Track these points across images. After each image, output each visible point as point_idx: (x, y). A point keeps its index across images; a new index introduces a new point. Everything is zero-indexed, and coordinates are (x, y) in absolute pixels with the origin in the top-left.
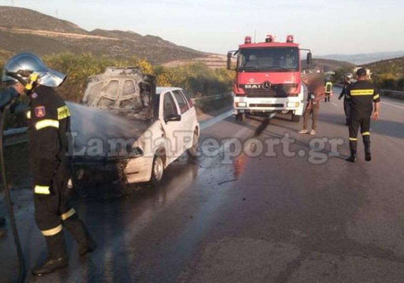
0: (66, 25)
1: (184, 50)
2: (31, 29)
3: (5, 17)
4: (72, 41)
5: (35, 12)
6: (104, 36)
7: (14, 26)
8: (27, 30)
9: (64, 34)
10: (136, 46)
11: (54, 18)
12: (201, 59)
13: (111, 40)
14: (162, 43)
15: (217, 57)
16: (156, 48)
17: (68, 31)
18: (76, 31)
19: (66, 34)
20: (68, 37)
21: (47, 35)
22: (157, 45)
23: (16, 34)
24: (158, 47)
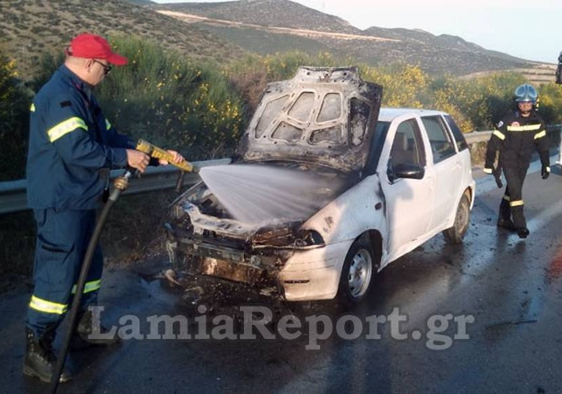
0: (333, 22)
1: (495, 56)
2: (290, 27)
3: (261, 11)
4: (338, 42)
6: (381, 37)
7: (269, 23)
8: (286, 29)
9: (329, 34)
10: (424, 50)
11: (319, 12)
12: (521, 70)
13: (389, 42)
14: (464, 45)
15: (548, 68)
16: (454, 54)
17: (334, 30)
18: (346, 29)
19: (332, 34)
20: (333, 37)
21: (309, 36)
22: (455, 49)
23: (271, 33)
24: (456, 51)
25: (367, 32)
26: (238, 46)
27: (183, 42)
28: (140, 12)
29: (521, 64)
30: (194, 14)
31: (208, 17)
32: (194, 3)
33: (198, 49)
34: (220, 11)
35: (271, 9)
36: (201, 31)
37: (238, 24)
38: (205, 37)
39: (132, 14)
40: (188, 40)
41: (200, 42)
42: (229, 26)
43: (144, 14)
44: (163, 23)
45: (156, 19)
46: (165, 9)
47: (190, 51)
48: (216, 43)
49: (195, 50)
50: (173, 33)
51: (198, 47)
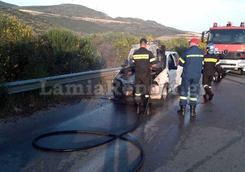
0: (101, 15)
1: (170, 29)
2: (82, 17)
3: (68, 10)
4: (104, 24)
5: (84, 7)
6: (122, 21)
7: (72, 15)
8: (80, 18)
9: (100, 20)
10: (141, 27)
11: (95, 10)
13: (126, 23)
14: (157, 25)
15: (191, 34)
17: (102, 18)
18: (107, 18)
19: (101, 20)
20: (101, 21)
21: (90, 21)
22: (153, 26)
23: (74, 20)
24: (154, 28)
25: (116, 19)
26: (59, 26)
27: (32, 23)
28: (12, 11)
29: (180, 32)
30: (37, 11)
31: (44, 13)
32: (37, 6)
33: (40, 27)
34: (49, 9)
35: (73, 9)
36: (41, 19)
37: (58, 15)
38: (43, 21)
39: (8, 11)
40: (35, 23)
41: (41, 24)
42: (54, 17)
43: (14, 11)
44: (23, 16)
45: (20, 14)
46: (23, 9)
47: (37, 28)
48: (48, 24)
49: (39, 27)
50: (28, 20)
51: (40, 26)
